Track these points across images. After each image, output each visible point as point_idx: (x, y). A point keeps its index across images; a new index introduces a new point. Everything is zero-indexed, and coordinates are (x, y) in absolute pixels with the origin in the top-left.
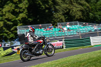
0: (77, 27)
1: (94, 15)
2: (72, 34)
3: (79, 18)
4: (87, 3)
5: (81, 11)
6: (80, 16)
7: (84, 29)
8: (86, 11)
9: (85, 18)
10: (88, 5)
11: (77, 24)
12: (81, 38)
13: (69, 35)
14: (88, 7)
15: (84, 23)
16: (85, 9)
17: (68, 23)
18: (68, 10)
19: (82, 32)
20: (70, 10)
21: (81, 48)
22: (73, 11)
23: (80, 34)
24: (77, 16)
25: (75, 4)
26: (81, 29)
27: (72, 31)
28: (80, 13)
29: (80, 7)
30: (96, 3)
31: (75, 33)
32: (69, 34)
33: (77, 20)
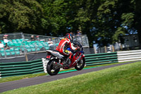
0: (20, 42)
1: (49, 22)
2: (13, 53)
4: (37, 3)
5: (28, 15)
6: (26, 24)
7: (32, 46)
8: (36, 15)
9: (34, 27)
10: (38, 5)
11: (20, 38)
12: (27, 61)
13: (8, 56)
14: (39, 9)
15: (32, 36)
16: (34, 12)
17: (6, 35)
18: (5, 14)
19: (29, 50)
20: (8, 14)
21: (26, 77)
22: (14, 15)
23: (25, 53)
24: (20, 24)
25: (17, 3)
26: (27, 46)
27: (12, 49)
28: (25, 19)
29: (26, 9)
30: (52, 3)
31: (17, 53)
32: (8, 54)
33: (21, 30)
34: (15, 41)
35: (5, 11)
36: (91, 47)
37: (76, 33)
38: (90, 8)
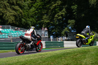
0: (9, 31)
1: (26, 21)
2: (4, 37)
3: (11, 22)
4: (20, 9)
5: (14, 16)
6: (13, 21)
7: (15, 34)
8: (19, 16)
9: (17, 23)
10: (21, 10)
11: (9, 28)
12: (12, 42)
14: (21, 13)
16: (18, 15)
18: (1, 14)
19: (13, 36)
20: (3, 14)
21: (11, 51)
22: (6, 15)
23: (11, 37)
24: (10, 20)
25: (9, 8)
26: (12, 33)
28: (13, 18)
29: (13, 12)
30: (29, 10)
31: (7, 37)
33: (10, 24)
34: (6, 30)
35: (1, 12)
36: (49, 37)
37: (41, 29)
38: (51, 15)
